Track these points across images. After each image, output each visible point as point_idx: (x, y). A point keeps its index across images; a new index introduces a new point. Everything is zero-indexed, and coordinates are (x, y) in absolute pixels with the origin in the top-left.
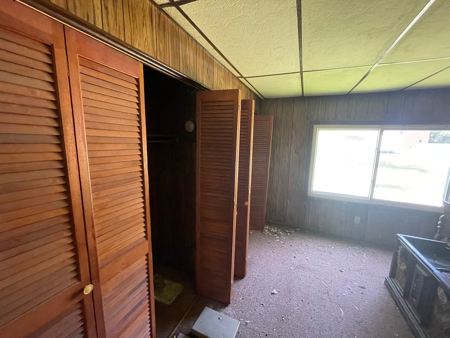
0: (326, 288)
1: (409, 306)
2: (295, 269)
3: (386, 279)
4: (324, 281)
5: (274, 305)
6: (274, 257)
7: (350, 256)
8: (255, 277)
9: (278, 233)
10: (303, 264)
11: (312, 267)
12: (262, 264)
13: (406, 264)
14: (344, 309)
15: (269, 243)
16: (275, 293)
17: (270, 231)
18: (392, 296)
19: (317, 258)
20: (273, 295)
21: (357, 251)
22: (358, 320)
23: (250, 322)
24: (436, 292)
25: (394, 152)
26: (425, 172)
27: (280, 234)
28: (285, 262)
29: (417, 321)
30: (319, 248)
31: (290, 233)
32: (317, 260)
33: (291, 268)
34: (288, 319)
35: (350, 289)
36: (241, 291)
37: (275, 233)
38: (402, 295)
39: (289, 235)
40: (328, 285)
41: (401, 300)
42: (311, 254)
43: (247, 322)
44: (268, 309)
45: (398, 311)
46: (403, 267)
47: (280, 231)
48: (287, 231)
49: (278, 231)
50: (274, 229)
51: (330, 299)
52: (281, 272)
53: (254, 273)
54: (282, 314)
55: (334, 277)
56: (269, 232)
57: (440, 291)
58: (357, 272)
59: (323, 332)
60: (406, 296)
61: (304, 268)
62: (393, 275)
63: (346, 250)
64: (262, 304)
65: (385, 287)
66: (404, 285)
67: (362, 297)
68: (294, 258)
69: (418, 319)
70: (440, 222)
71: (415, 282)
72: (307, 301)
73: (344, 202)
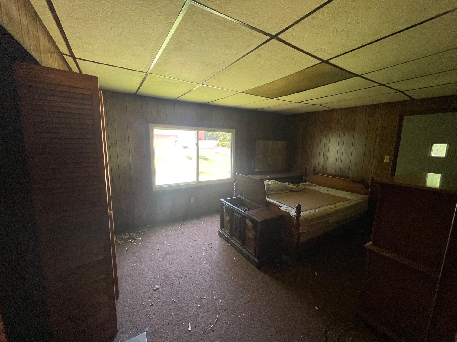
0: (192, 258)
1: (235, 239)
2: (164, 259)
3: (219, 231)
4: (188, 254)
5: (162, 297)
6: (140, 260)
7: (195, 228)
8: (131, 288)
9: (132, 238)
10: (167, 251)
11: (175, 250)
12: (131, 273)
13: (229, 216)
14: (207, 264)
15: (127, 251)
16: (157, 288)
17: (122, 239)
18: (225, 240)
19: (175, 241)
20: (157, 291)
21: (198, 223)
22: (217, 264)
23: (148, 329)
24: (245, 223)
25: (188, 147)
26: (207, 160)
27: (134, 237)
28: (152, 259)
29: (240, 244)
30: (173, 232)
31: (143, 232)
32: (176, 242)
33: (160, 259)
34: (178, 298)
35: (204, 249)
36: (122, 312)
37: (128, 238)
38: (230, 235)
39: (143, 234)
40: (192, 255)
41: (231, 239)
42: (170, 241)
43: (146, 330)
44: (159, 304)
45: (230, 246)
46: (228, 218)
47: (133, 235)
48: (140, 231)
49: (131, 235)
50: (125, 235)
51: (197, 263)
52: (153, 268)
53: (127, 287)
54: (172, 298)
55: (192, 247)
56: (122, 241)
57: (248, 221)
58: (204, 236)
59: (203, 287)
60: (232, 235)
61: (170, 253)
62: (222, 227)
63: (191, 225)
64: (152, 305)
65: (219, 237)
66: (229, 229)
67: (212, 250)
68: (158, 251)
69: (240, 243)
70: (235, 186)
71: (236, 223)
72: (185, 275)
73: (182, 189)
